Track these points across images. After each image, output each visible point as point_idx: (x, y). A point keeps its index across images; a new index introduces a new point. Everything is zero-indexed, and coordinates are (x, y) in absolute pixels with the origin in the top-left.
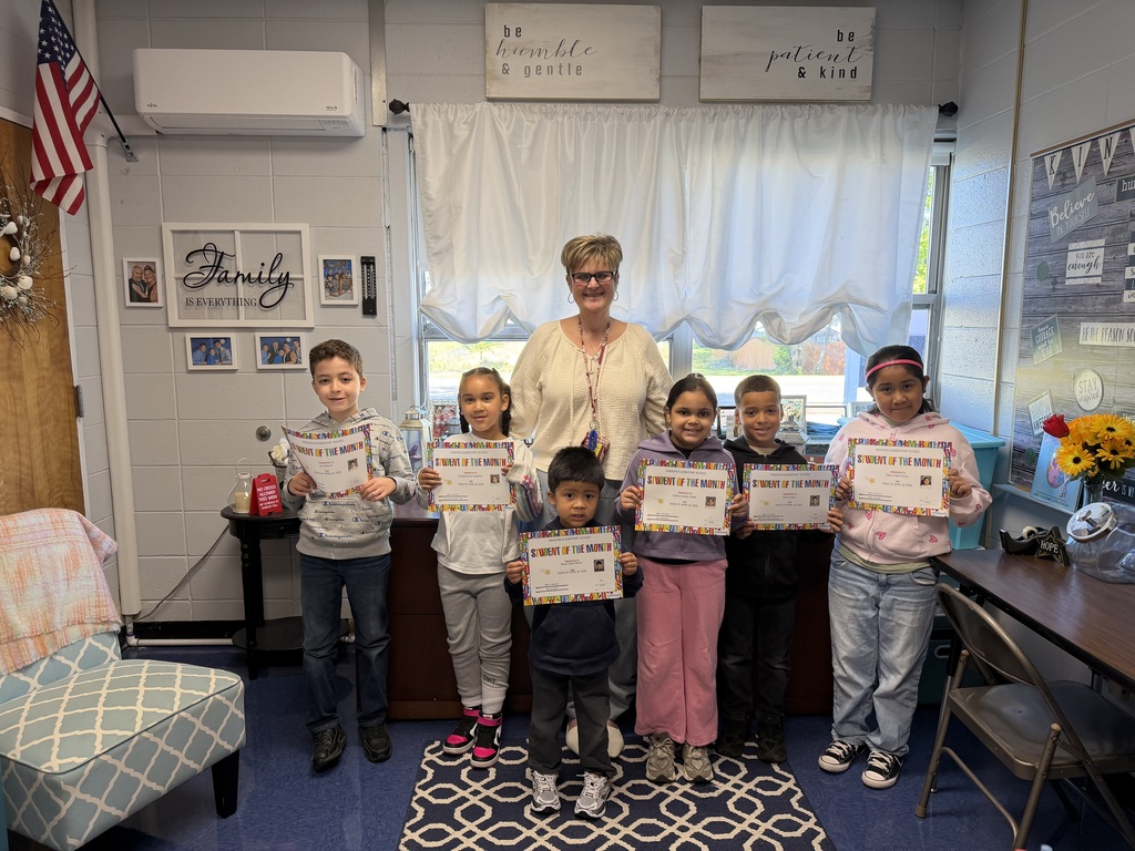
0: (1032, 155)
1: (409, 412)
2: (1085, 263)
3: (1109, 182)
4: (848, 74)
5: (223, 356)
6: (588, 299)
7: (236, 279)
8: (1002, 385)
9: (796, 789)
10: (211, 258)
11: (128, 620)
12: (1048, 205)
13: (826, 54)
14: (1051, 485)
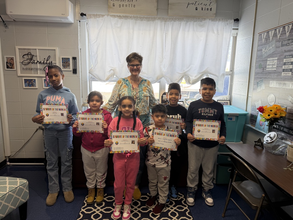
0: (258, 34)
1: (85, 101)
2: (272, 64)
3: (279, 41)
4: (209, 9)
5: (33, 84)
6: (134, 72)
7: (37, 63)
8: (249, 98)
9: (188, 209)
10: (30, 57)
11: (7, 158)
12: (262, 48)
13: (203, 4)
14: (261, 125)
